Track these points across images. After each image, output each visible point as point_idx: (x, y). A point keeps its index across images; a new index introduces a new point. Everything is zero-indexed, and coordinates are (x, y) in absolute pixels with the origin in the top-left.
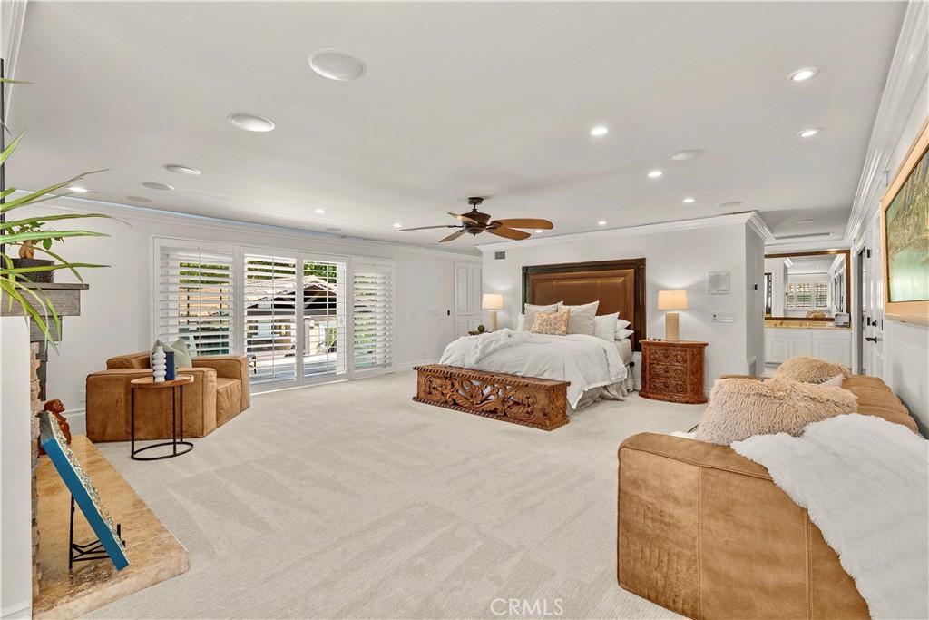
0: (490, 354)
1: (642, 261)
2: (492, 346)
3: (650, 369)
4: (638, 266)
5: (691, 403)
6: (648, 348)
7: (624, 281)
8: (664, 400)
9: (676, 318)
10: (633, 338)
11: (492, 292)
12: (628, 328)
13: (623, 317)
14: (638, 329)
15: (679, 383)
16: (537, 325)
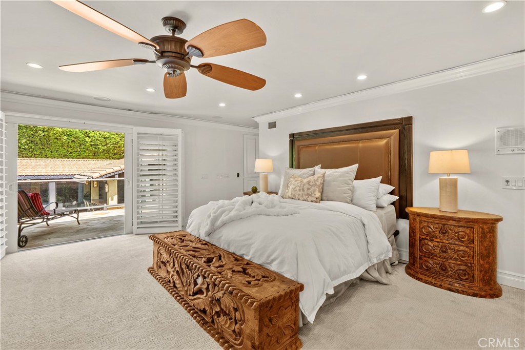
0: (220, 227)
1: (408, 121)
2: (224, 218)
3: (421, 246)
4: (404, 126)
5: (481, 296)
6: (418, 219)
7: (388, 143)
8: (440, 286)
9: (454, 184)
10: (397, 204)
11: (265, 157)
12: (392, 193)
13: (387, 181)
14: (404, 194)
15: (463, 267)
16: (290, 190)
